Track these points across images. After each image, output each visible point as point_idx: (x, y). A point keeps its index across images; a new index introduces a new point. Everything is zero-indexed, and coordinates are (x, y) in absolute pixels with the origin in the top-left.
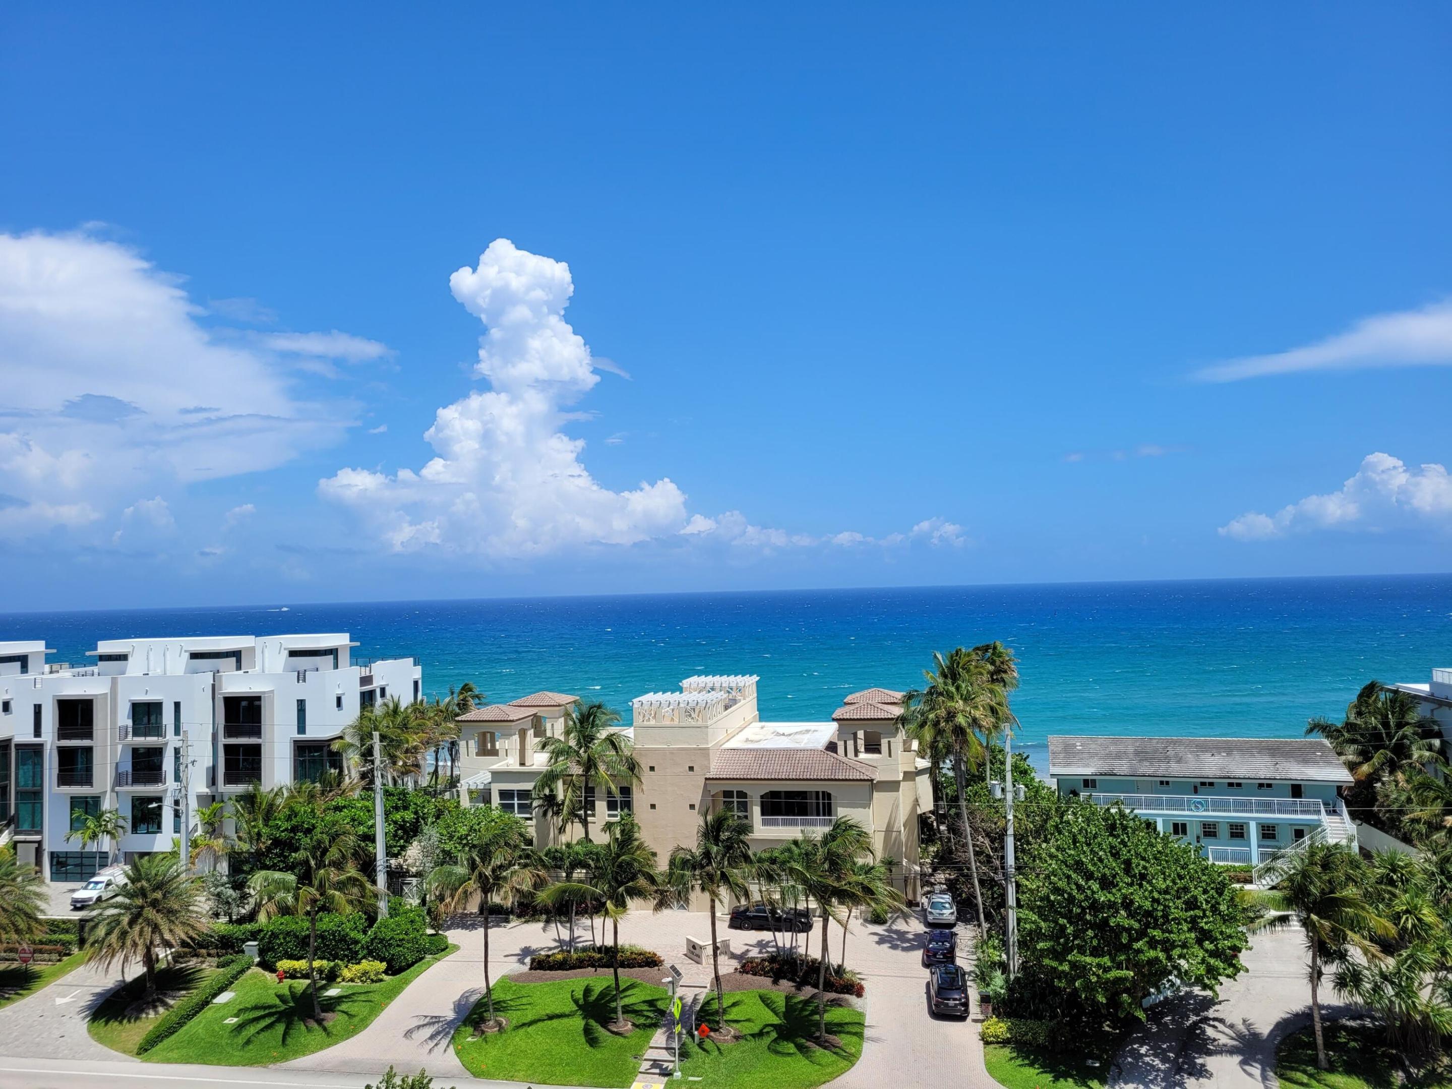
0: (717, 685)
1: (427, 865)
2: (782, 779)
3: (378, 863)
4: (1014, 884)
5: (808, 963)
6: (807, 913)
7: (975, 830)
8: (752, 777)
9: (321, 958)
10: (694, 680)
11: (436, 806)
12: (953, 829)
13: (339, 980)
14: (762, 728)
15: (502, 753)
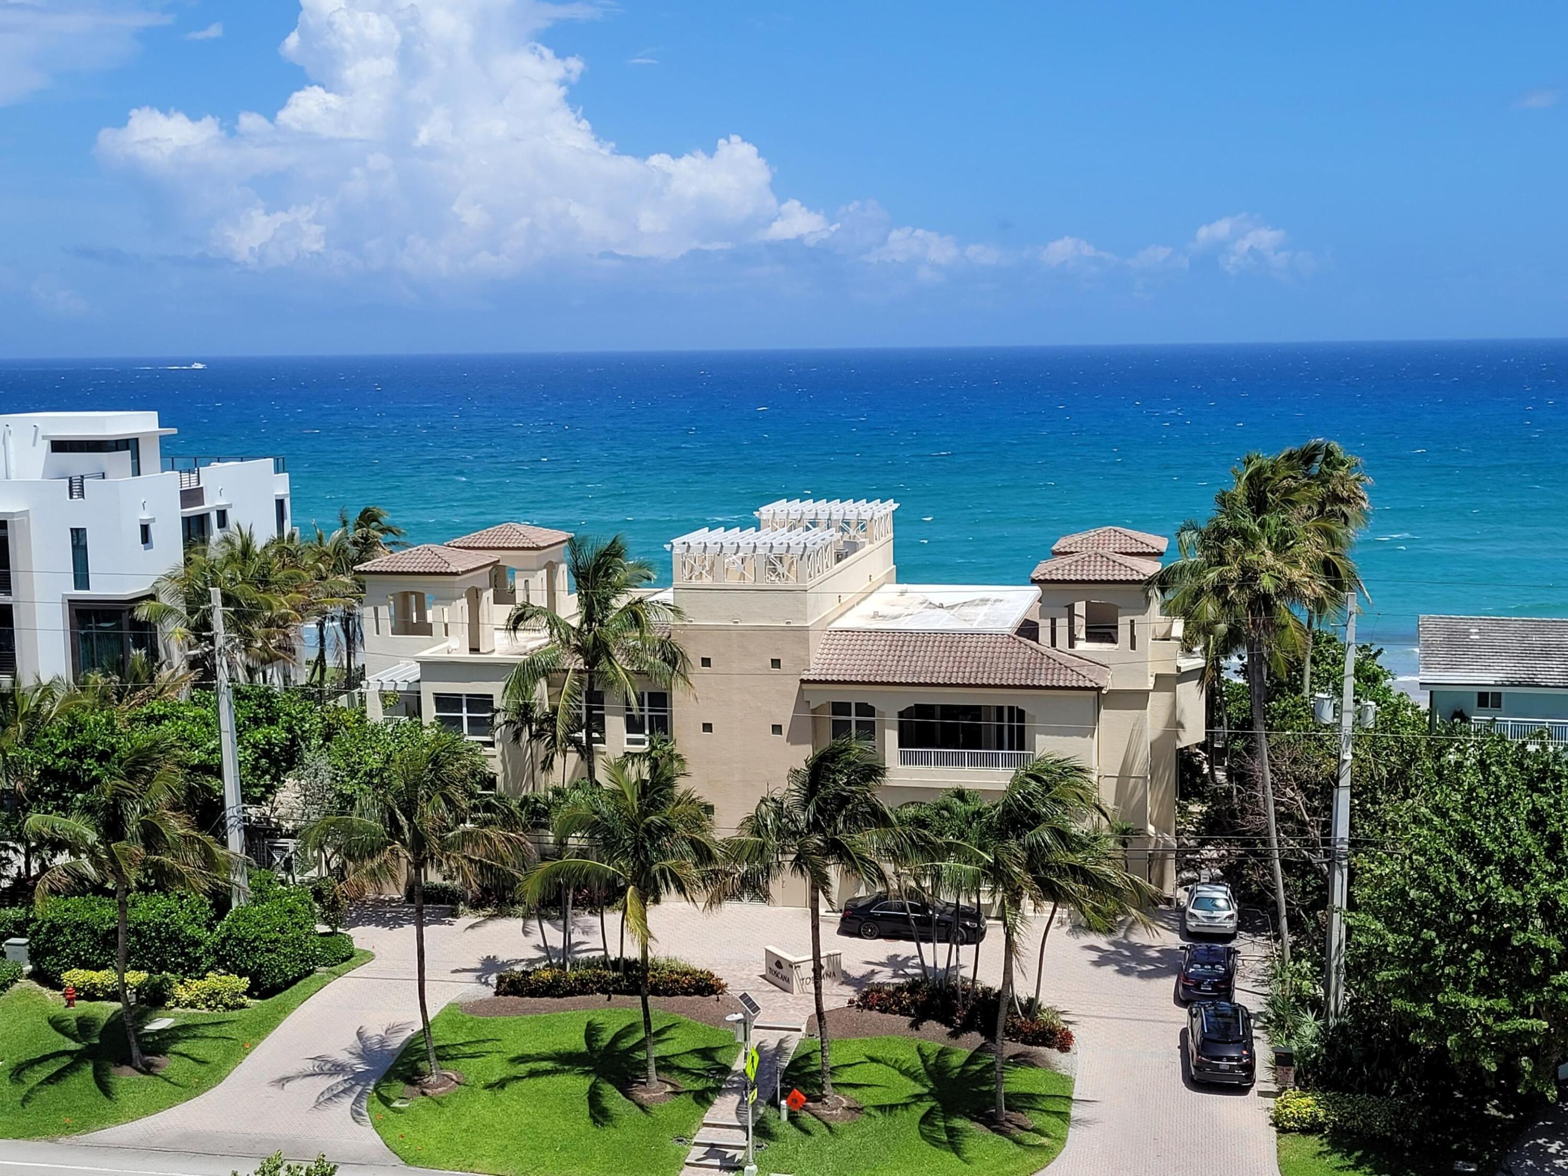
0: (823, 517)
1: (313, 818)
2: (938, 685)
3: (229, 813)
4: (1345, 871)
5: (977, 994)
6: (976, 914)
7: (1281, 778)
8: (884, 679)
9: (138, 968)
10: (780, 506)
11: (324, 719)
12: (1240, 776)
13: (170, 1004)
14: (902, 593)
15: (438, 629)
